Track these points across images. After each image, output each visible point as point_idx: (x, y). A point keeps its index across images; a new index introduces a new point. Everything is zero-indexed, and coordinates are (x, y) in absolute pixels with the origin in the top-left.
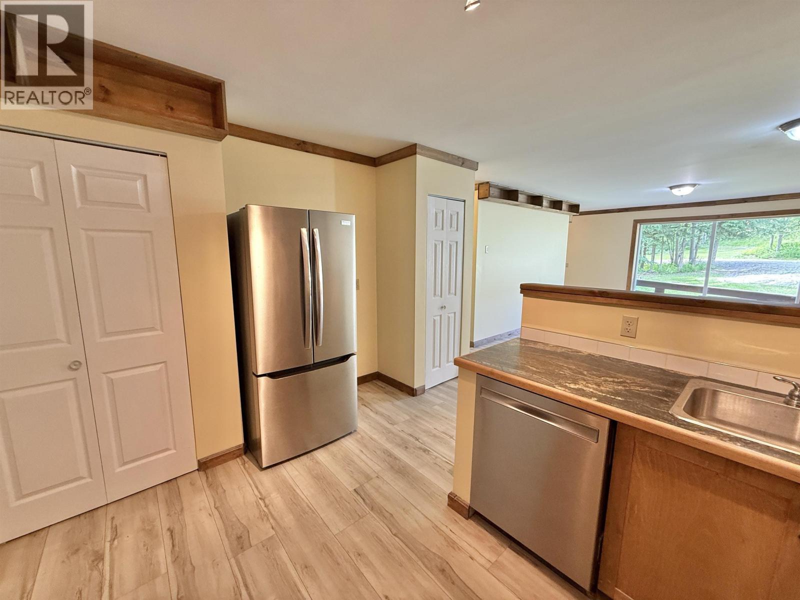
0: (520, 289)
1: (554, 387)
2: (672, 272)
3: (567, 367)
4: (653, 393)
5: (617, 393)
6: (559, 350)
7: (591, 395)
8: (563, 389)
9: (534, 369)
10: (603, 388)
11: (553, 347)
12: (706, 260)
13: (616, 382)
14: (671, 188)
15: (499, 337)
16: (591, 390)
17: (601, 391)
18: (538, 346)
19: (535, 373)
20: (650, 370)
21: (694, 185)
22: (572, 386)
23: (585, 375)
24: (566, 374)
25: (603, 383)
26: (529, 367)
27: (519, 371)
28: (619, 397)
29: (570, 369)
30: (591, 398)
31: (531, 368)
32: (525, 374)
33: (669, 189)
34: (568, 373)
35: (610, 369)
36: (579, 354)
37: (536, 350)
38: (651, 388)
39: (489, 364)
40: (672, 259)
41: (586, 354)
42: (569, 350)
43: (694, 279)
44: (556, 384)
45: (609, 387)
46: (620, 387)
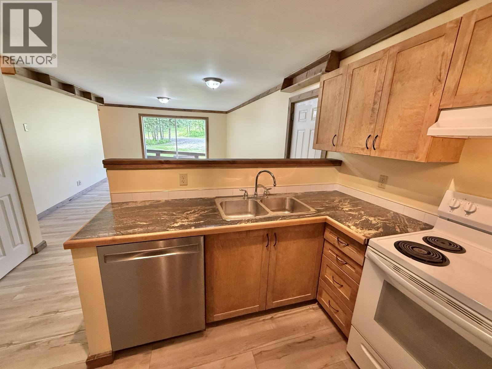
0: (103, 164)
1: (168, 230)
2: (155, 144)
3: (162, 214)
4: (210, 212)
5: (198, 220)
6: (147, 204)
7: (190, 226)
8: (174, 229)
9: (145, 223)
10: (191, 219)
11: (141, 202)
12: (168, 138)
13: (193, 213)
14: (159, 98)
15: (61, 205)
16: (187, 223)
17: (191, 221)
18: (131, 205)
19: (148, 226)
20: (198, 200)
21: (169, 99)
22: (176, 225)
23: (175, 215)
24: (166, 218)
25: (188, 216)
26: (139, 223)
27: (136, 229)
28: (201, 221)
29: (165, 214)
30: (191, 228)
31: (141, 223)
32: (142, 230)
33: (157, 98)
34: (167, 217)
35: (183, 206)
36: (161, 202)
37: (133, 209)
38: (207, 210)
39: (107, 234)
40: (153, 137)
41: (164, 201)
42: (153, 202)
43: (165, 147)
44: (167, 228)
45: (192, 218)
46: (196, 215)
